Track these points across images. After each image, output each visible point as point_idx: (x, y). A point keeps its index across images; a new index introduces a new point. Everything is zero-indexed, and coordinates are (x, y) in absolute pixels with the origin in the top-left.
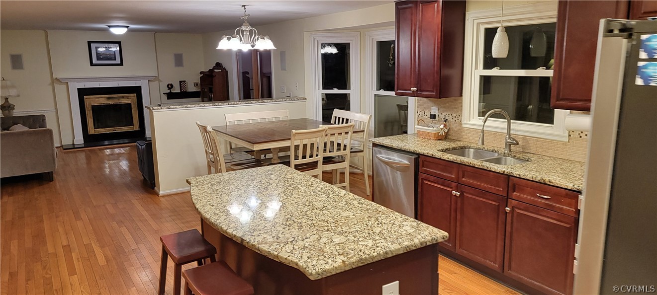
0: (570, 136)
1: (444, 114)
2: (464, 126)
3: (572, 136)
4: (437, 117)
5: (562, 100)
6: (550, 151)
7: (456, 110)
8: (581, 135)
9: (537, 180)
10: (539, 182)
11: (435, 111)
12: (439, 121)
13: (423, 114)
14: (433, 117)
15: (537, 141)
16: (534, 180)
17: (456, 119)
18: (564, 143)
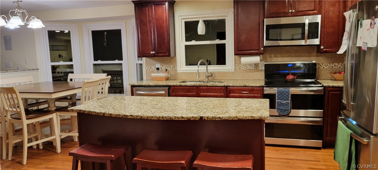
0: (235, 69)
1: (165, 67)
2: (178, 71)
3: (236, 69)
4: (160, 69)
5: (239, 51)
6: (226, 77)
7: (172, 64)
8: (240, 68)
9: (242, 86)
10: (243, 86)
11: (158, 65)
12: (161, 71)
13: (150, 68)
14: (158, 69)
15: (220, 73)
16: (241, 86)
17: (173, 69)
18: (232, 73)
